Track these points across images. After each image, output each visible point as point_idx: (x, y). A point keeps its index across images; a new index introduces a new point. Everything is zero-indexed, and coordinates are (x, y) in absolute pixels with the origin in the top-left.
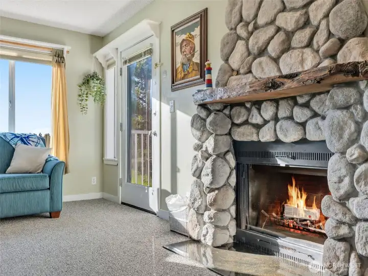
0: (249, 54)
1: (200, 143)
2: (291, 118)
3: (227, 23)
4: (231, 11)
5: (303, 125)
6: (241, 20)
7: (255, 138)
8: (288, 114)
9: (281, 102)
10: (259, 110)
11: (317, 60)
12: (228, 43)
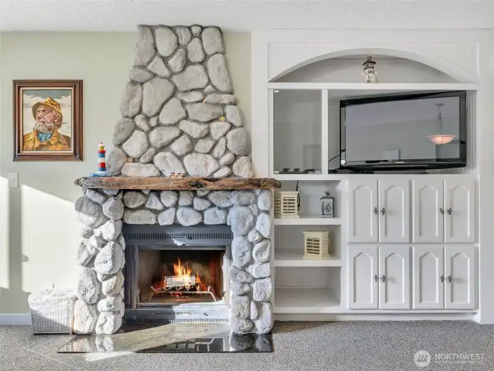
0: (150, 146)
1: (91, 229)
2: (191, 206)
3: (122, 110)
4: (129, 101)
5: (201, 212)
6: (140, 112)
7: (153, 222)
8: (189, 203)
9: (181, 193)
10: (159, 196)
11: (217, 167)
12: (123, 130)
